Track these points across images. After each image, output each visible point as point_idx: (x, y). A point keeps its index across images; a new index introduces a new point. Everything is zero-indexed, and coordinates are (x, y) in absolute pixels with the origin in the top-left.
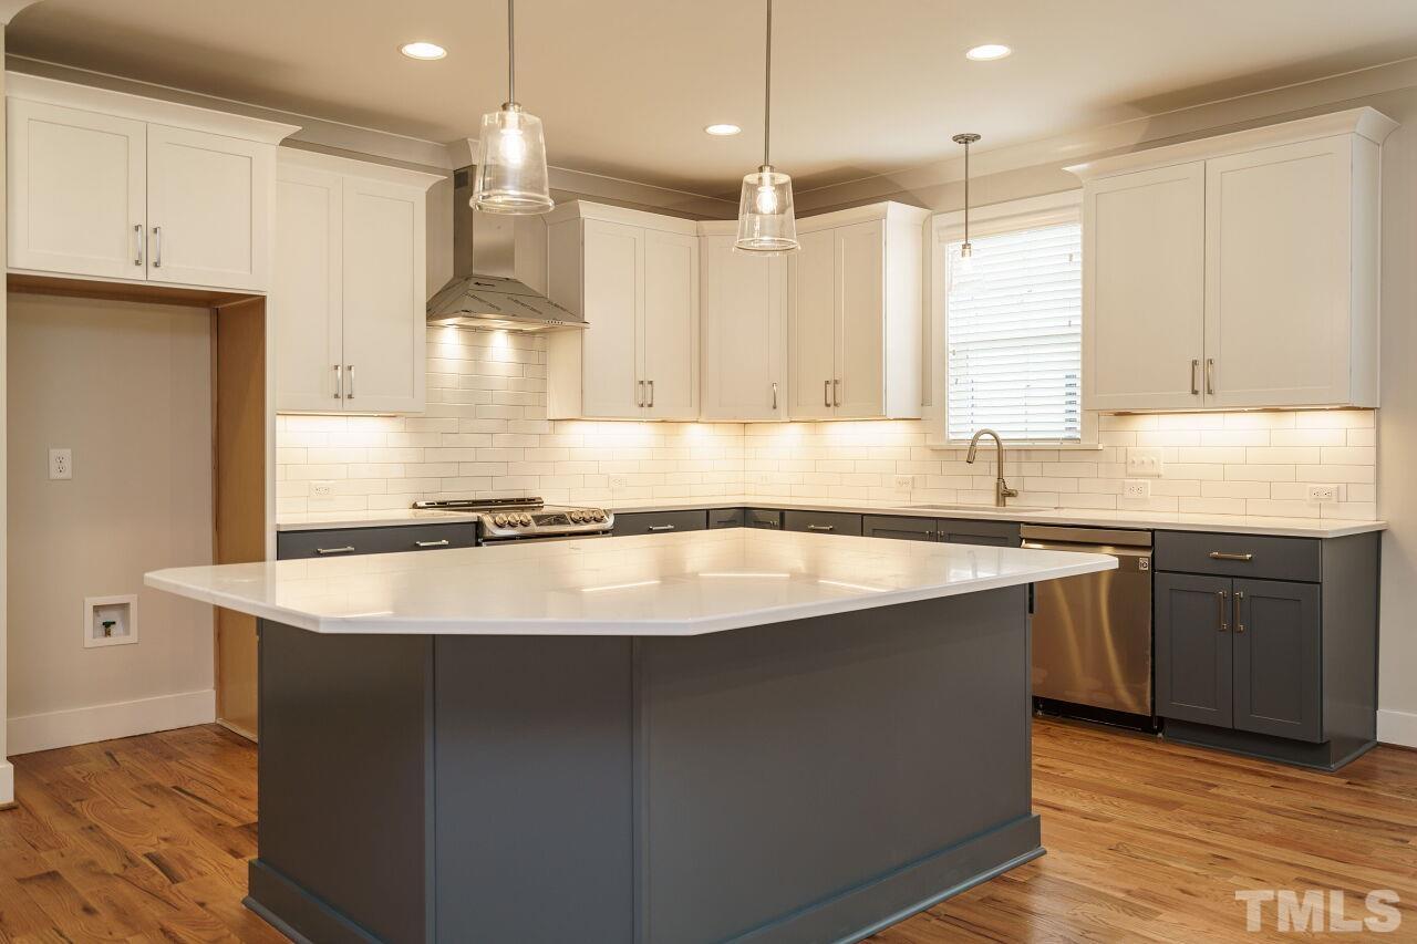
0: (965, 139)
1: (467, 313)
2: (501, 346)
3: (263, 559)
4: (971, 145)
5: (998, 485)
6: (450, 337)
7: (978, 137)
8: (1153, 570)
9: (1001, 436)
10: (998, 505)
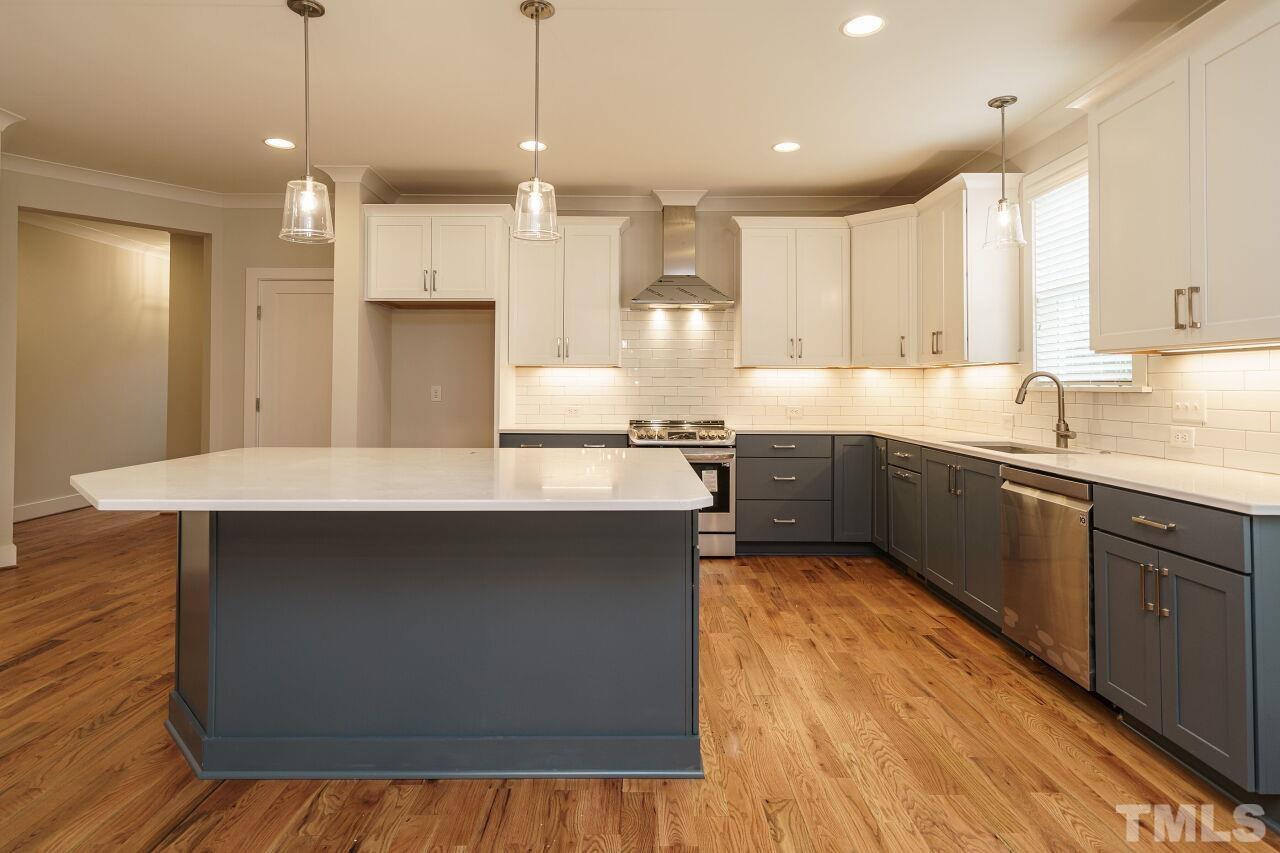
0: (1000, 103)
1: (671, 301)
2: (697, 320)
3: (491, 446)
4: (1008, 109)
5: (1058, 426)
6: (659, 319)
7: (1014, 99)
8: (1092, 527)
9: (1061, 379)
10: (1058, 445)
